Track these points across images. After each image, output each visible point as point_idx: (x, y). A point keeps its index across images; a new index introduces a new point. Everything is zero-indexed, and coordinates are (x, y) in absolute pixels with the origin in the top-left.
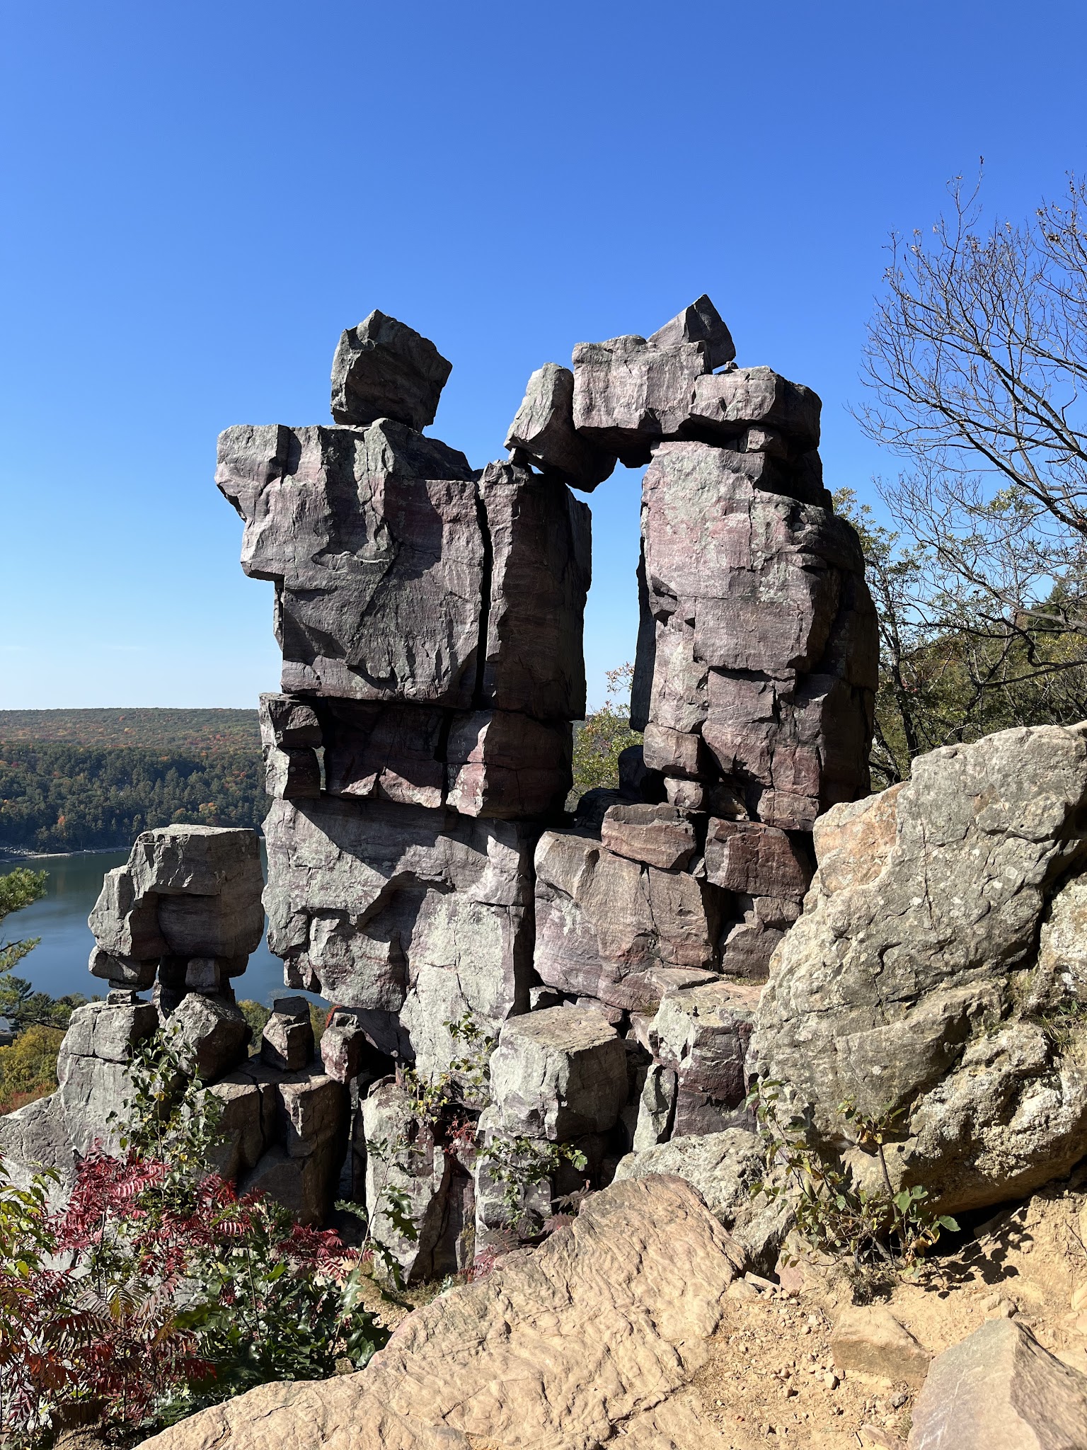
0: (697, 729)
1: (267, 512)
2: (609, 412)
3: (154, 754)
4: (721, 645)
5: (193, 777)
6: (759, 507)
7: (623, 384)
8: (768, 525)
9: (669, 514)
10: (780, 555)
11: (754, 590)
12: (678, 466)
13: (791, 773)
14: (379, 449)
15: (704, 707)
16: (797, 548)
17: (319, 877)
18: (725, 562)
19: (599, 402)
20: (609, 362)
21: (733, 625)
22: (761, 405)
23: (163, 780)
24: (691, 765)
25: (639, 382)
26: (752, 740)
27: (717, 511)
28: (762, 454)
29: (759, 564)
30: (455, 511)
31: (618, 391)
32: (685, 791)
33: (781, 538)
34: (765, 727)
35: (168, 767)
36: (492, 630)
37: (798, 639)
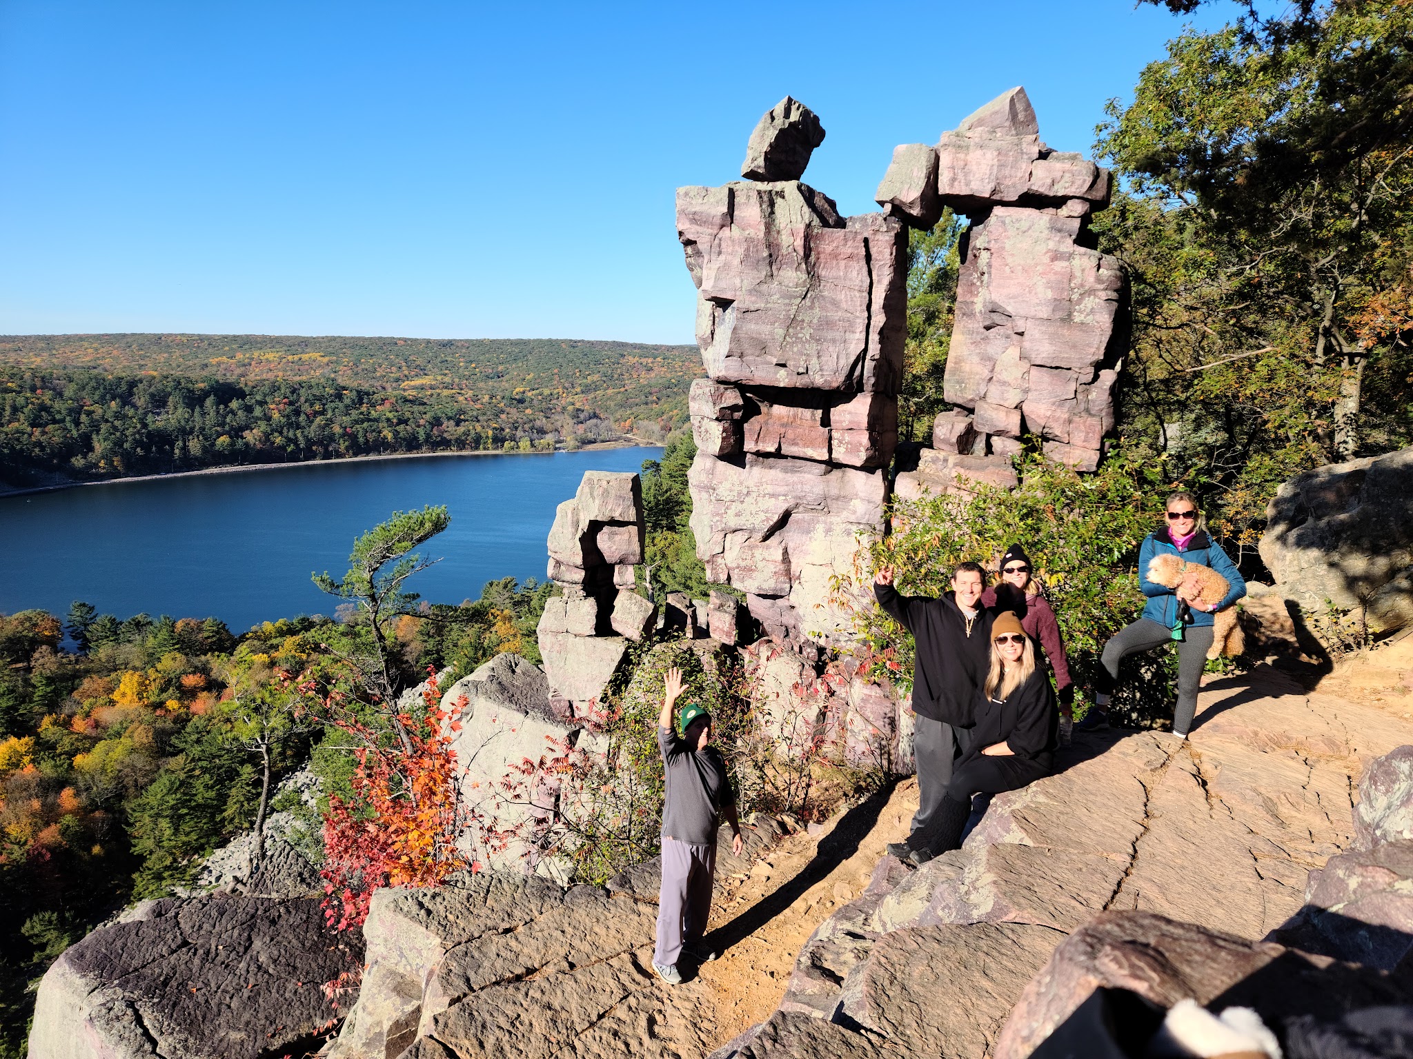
0: (1018, 407)
1: (720, 253)
2: (967, 184)
3: (189, 380)
4: (1044, 350)
5: (234, 404)
6: (1077, 257)
7: (979, 164)
8: (1083, 270)
9: (1009, 260)
10: (1091, 292)
11: (1070, 315)
12: (1017, 225)
13: (1082, 435)
14: (798, 207)
15: (1026, 391)
16: (1102, 287)
17: (733, 507)
18: (1050, 294)
19: (960, 176)
20: (968, 147)
21: (1053, 338)
22: (1082, 186)
23: (202, 407)
24: (1016, 431)
25: (991, 163)
26: (1058, 414)
27: (1046, 259)
28: (1079, 220)
29: (1075, 297)
30: (850, 251)
31: (974, 168)
32: (1011, 448)
33: (1092, 279)
34: (1068, 404)
35: (205, 394)
36: (874, 337)
37: (1098, 349)
